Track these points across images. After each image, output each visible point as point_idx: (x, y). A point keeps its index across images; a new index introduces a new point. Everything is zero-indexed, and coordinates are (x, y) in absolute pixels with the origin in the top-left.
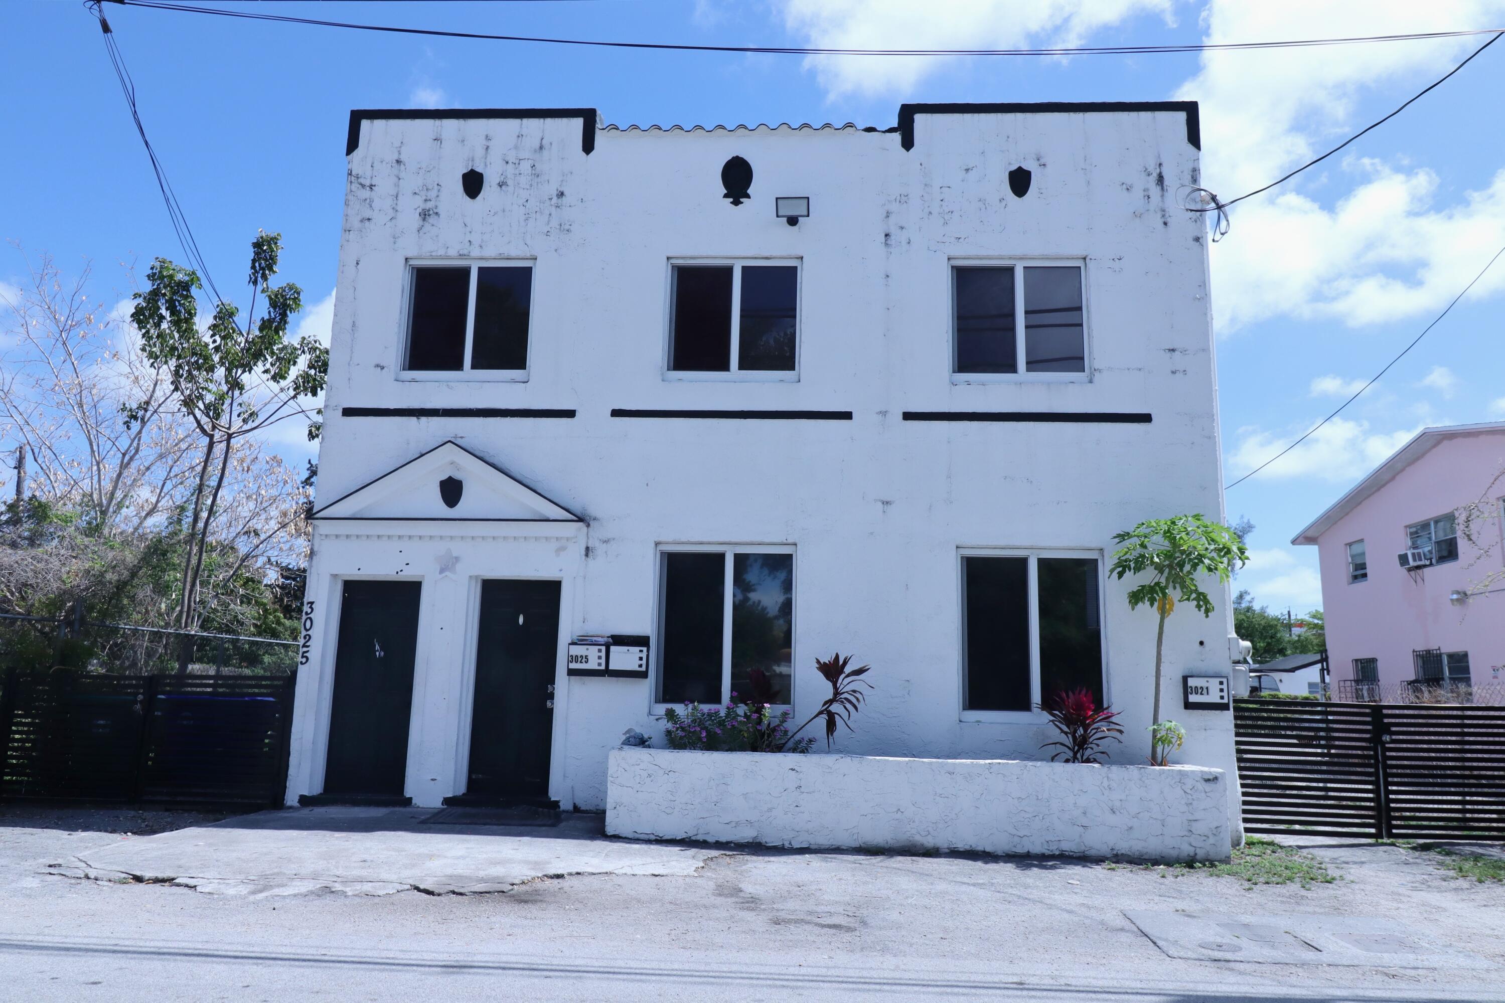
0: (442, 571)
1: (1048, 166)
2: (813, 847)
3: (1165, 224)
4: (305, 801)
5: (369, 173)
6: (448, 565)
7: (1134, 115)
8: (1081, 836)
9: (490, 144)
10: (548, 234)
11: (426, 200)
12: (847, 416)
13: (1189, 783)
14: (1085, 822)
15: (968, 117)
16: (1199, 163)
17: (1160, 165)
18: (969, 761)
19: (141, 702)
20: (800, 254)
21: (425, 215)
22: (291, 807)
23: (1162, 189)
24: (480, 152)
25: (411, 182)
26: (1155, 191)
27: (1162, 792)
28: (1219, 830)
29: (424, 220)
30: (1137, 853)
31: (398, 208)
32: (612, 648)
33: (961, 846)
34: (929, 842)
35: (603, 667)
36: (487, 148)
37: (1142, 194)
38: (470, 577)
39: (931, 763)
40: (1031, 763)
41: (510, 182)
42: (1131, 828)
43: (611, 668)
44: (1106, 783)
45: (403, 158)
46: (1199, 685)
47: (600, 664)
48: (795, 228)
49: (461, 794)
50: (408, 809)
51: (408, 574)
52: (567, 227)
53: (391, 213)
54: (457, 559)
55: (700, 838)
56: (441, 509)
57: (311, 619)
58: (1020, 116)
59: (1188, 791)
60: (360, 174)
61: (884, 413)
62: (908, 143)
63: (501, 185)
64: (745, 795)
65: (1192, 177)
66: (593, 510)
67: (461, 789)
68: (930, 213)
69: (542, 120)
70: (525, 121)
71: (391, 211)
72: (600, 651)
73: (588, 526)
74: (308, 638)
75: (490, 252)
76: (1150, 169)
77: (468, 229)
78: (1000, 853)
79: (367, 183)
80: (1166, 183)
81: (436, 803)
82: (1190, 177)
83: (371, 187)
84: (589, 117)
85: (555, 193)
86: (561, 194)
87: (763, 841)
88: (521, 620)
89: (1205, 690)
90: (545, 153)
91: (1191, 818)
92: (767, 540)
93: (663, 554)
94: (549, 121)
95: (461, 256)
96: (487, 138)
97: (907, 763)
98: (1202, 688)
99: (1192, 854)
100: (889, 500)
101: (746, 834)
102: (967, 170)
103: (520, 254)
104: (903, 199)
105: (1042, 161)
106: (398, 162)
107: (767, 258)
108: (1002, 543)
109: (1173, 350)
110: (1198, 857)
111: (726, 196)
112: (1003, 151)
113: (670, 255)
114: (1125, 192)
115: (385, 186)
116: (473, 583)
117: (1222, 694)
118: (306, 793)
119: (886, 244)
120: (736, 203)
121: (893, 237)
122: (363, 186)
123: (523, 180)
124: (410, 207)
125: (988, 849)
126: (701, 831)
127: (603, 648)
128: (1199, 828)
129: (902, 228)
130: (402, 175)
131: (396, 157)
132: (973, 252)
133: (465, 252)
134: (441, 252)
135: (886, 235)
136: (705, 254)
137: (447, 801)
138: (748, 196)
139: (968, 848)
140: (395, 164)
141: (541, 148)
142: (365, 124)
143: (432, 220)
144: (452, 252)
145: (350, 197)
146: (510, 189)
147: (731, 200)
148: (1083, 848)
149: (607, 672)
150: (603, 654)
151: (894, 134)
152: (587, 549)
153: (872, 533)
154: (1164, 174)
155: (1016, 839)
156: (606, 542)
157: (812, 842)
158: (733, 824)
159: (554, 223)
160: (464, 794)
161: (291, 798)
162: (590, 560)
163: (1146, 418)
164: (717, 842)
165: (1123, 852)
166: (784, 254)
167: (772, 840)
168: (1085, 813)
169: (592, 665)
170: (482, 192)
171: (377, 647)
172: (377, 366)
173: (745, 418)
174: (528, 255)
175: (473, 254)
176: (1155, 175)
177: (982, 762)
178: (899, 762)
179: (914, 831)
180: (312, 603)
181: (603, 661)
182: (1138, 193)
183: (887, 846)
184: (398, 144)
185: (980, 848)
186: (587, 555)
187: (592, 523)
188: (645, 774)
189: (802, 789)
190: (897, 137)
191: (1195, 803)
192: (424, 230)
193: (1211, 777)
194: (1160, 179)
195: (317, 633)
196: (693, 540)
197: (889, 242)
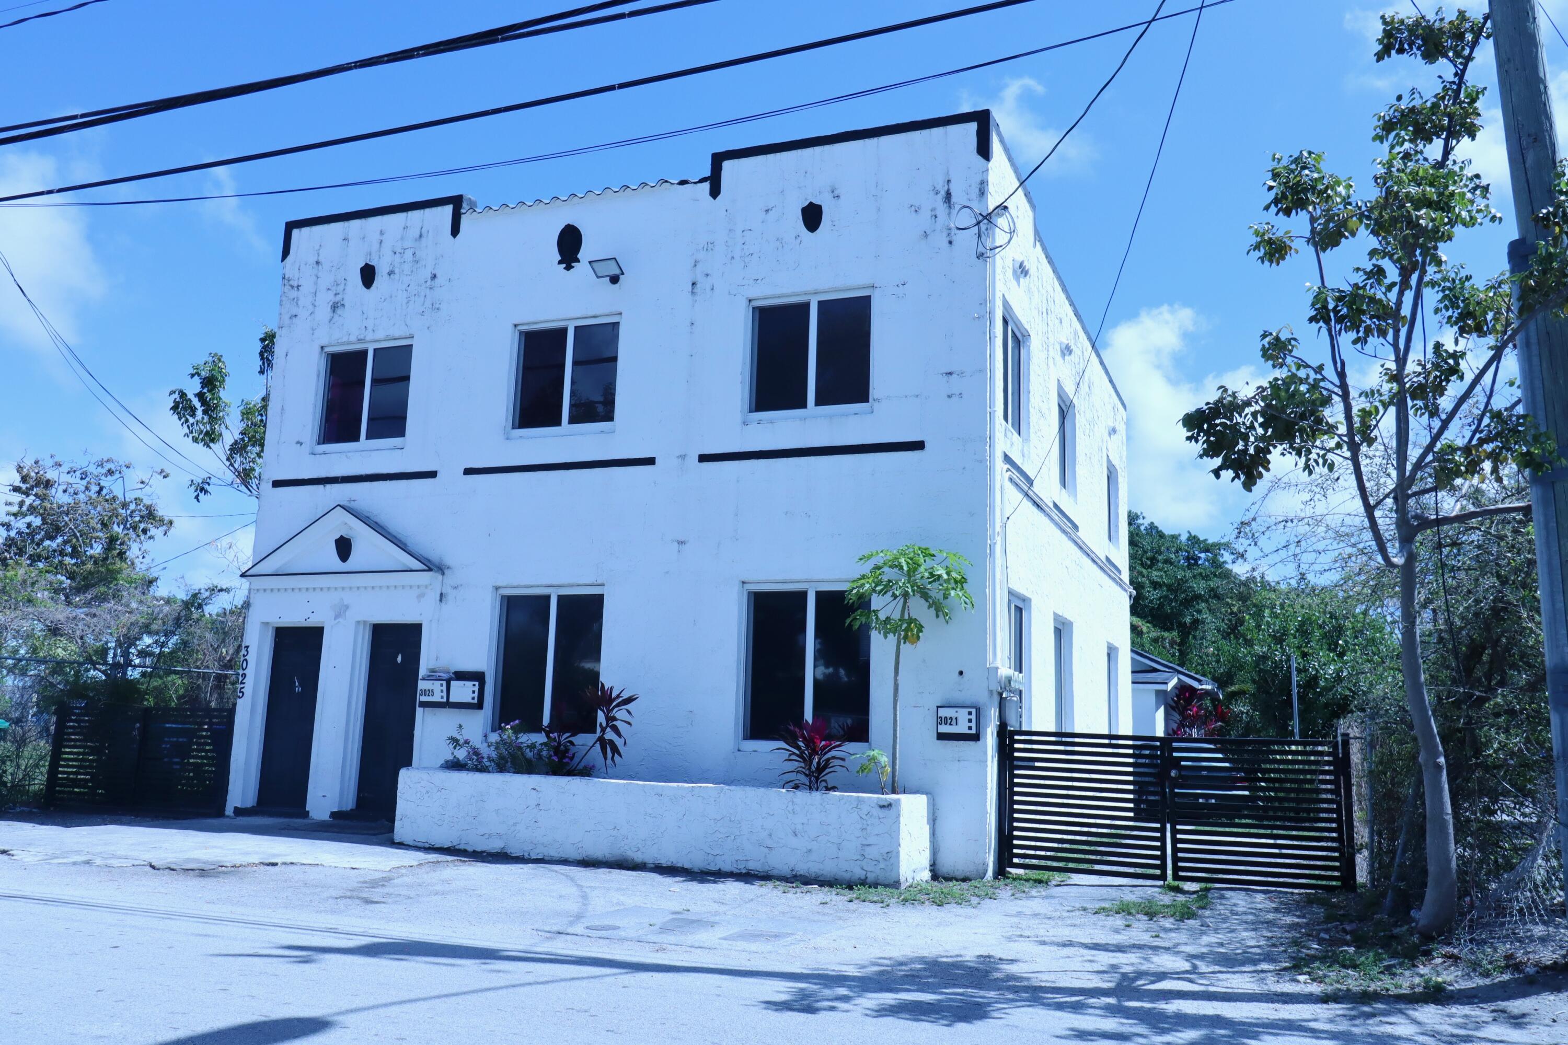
0: (336, 617)
1: (842, 197)
2: (546, 858)
3: (950, 242)
4: (239, 812)
5: (297, 276)
6: (341, 611)
7: (926, 132)
8: (765, 857)
9: (383, 238)
10: (422, 314)
11: (336, 294)
12: (650, 461)
13: (865, 809)
14: (769, 843)
15: (771, 157)
16: (987, 175)
17: (949, 181)
18: (675, 785)
19: (138, 728)
20: (619, 310)
21: (335, 307)
22: (228, 817)
23: (950, 207)
24: (376, 246)
25: (326, 279)
26: (942, 209)
27: (840, 817)
28: (890, 855)
29: (334, 311)
30: (814, 875)
31: (317, 304)
32: (453, 683)
33: (664, 862)
34: (638, 857)
35: (445, 700)
36: (381, 242)
37: (929, 213)
38: (358, 622)
39: (644, 786)
40: (727, 787)
41: (397, 271)
42: (810, 850)
43: (451, 700)
44: (790, 808)
45: (321, 259)
46: (948, 716)
47: (442, 697)
48: (617, 286)
49: (349, 809)
50: (305, 821)
51: (314, 621)
52: (437, 306)
53: (311, 308)
54: (347, 607)
55: (462, 847)
56: (337, 564)
57: (246, 660)
58: (818, 150)
59: (864, 817)
60: (291, 276)
61: (683, 457)
62: (715, 192)
63: (389, 274)
64: (497, 811)
65: (980, 190)
66: (448, 561)
67: (349, 803)
68: (733, 258)
69: (422, 211)
70: (410, 213)
71: (311, 307)
72: (442, 685)
73: (443, 574)
74: (244, 676)
75: (380, 335)
76: (939, 187)
77: (365, 316)
78: (696, 870)
79: (296, 285)
80: (953, 200)
81: (325, 816)
82: (977, 191)
83: (298, 286)
84: (456, 202)
85: (429, 276)
86: (434, 277)
87: (509, 852)
88: (399, 659)
89: (954, 721)
90: (423, 239)
91: (865, 843)
92: (581, 582)
93: (503, 597)
94: (427, 210)
95: (360, 341)
96: (382, 233)
97: (624, 785)
98: (951, 718)
99: (863, 877)
100: (683, 539)
101: (495, 845)
102: (767, 211)
103: (402, 334)
104: (710, 246)
105: (836, 193)
106: (318, 263)
107: (595, 317)
108: (780, 577)
109: (951, 374)
110: (869, 880)
111: (560, 263)
112: (799, 188)
113: (517, 322)
114: (914, 214)
115: (307, 285)
116: (361, 627)
117: (970, 724)
118: (239, 806)
119: (693, 293)
120: (568, 268)
121: (698, 286)
122: (292, 287)
123: (407, 268)
124: (325, 300)
125: (687, 865)
126: (463, 842)
127: (444, 683)
128: (872, 852)
129: (707, 275)
130: (320, 274)
131: (316, 259)
132: (768, 291)
133: (362, 337)
134: (345, 339)
135: (694, 284)
136: (542, 319)
137: (333, 815)
138: (578, 261)
139: (669, 864)
140: (315, 266)
141: (421, 236)
142: (295, 232)
143: (339, 311)
144: (353, 338)
145: (284, 298)
146: (397, 276)
147: (564, 265)
148: (767, 868)
149: (448, 704)
150: (444, 688)
151: (704, 184)
152: (441, 594)
153: (667, 572)
154: (952, 192)
155: (711, 857)
156: (455, 588)
157: (546, 854)
158: (487, 836)
159: (428, 304)
160: (351, 810)
161: (229, 811)
162: (443, 604)
163: (918, 446)
164: (474, 851)
165: (802, 873)
166: (607, 311)
167: (516, 852)
168: (770, 835)
169: (437, 698)
170: (375, 282)
171: (297, 684)
172: (298, 442)
173: (568, 469)
174: (408, 335)
175: (368, 338)
176: (943, 193)
177: (686, 785)
178: (619, 784)
179: (626, 847)
180: (247, 647)
181: (445, 694)
182: (926, 214)
183: (604, 860)
184: (317, 247)
185: (680, 865)
186: (441, 600)
187: (446, 571)
188: (424, 791)
189: (541, 807)
190: (706, 186)
191: (869, 828)
192: (334, 320)
193: (886, 804)
194: (948, 195)
195: (250, 672)
196: (522, 584)
197: (695, 291)
